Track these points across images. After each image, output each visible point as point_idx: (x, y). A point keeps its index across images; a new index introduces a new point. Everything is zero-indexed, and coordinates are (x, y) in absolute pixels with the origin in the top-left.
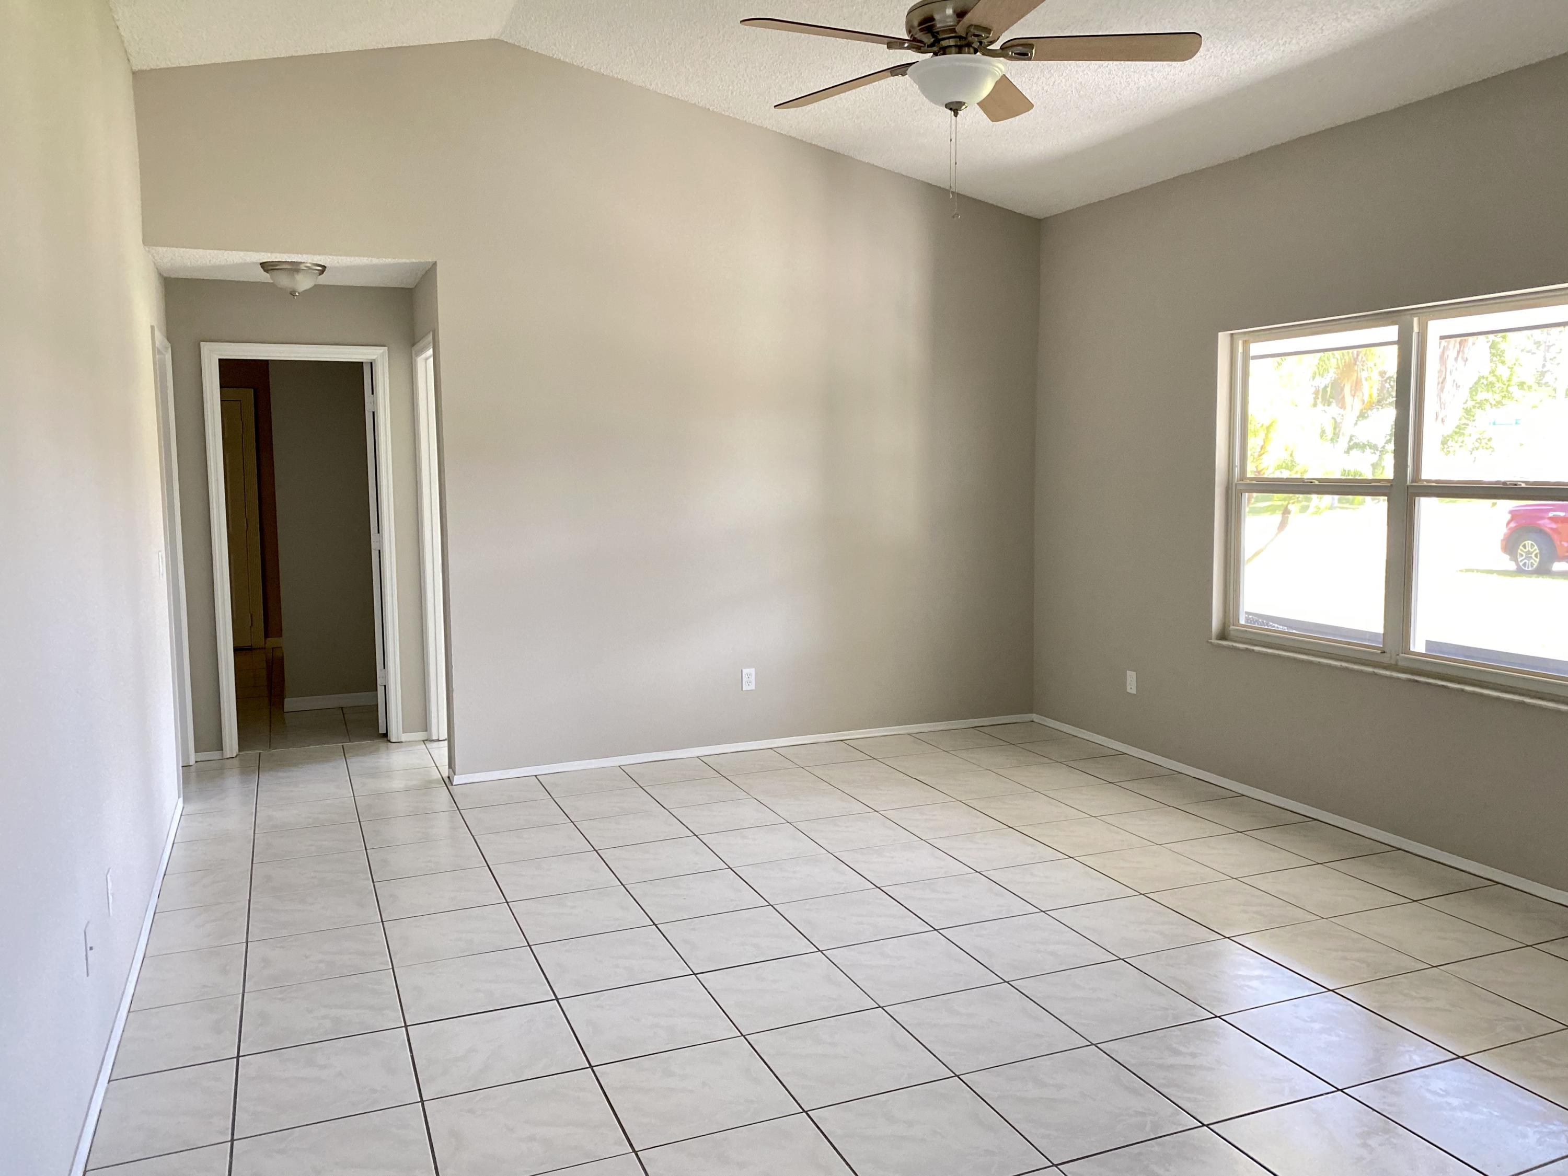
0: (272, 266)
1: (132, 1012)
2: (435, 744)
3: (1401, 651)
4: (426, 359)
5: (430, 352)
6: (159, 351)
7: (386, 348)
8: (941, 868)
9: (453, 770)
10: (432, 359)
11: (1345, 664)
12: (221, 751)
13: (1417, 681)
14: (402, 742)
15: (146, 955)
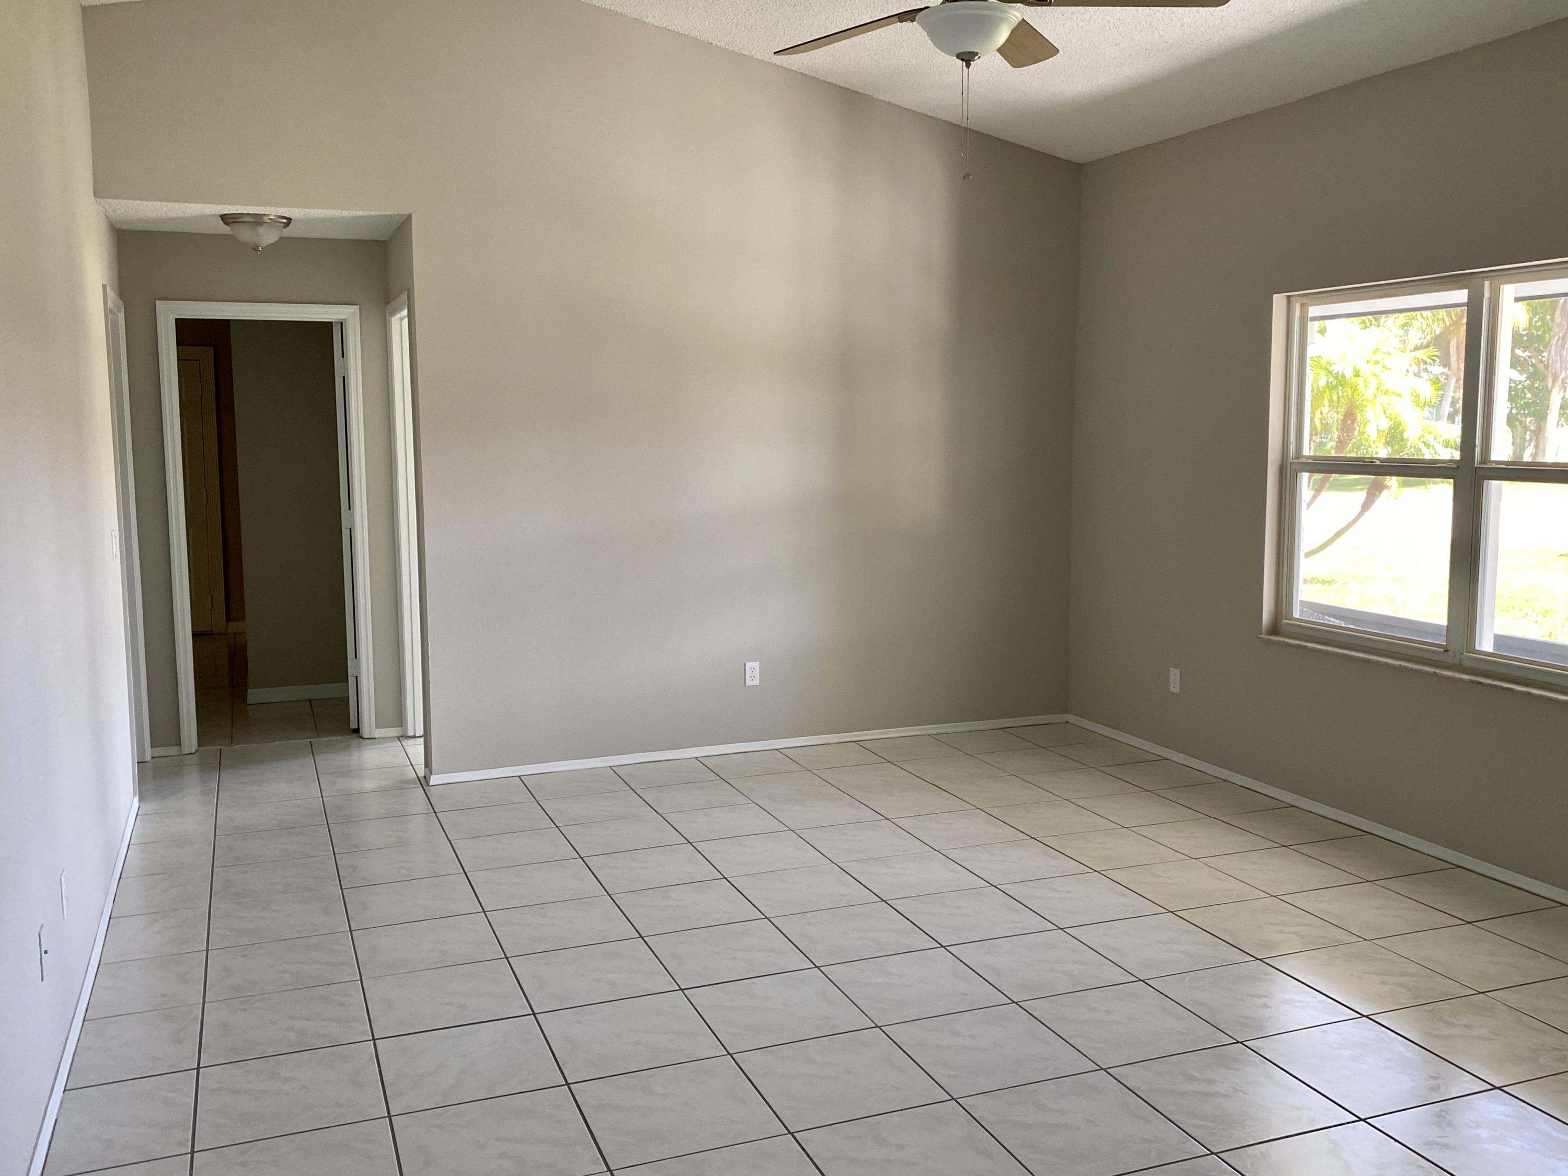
0: (233, 218)
1: (87, 1021)
2: (411, 742)
3: (1465, 651)
4: (401, 319)
5: (405, 312)
6: (112, 312)
7: (358, 307)
8: (953, 881)
9: (429, 770)
10: (406, 320)
11: (1403, 664)
12: (179, 747)
13: (1480, 683)
14: (375, 738)
15: (101, 963)
